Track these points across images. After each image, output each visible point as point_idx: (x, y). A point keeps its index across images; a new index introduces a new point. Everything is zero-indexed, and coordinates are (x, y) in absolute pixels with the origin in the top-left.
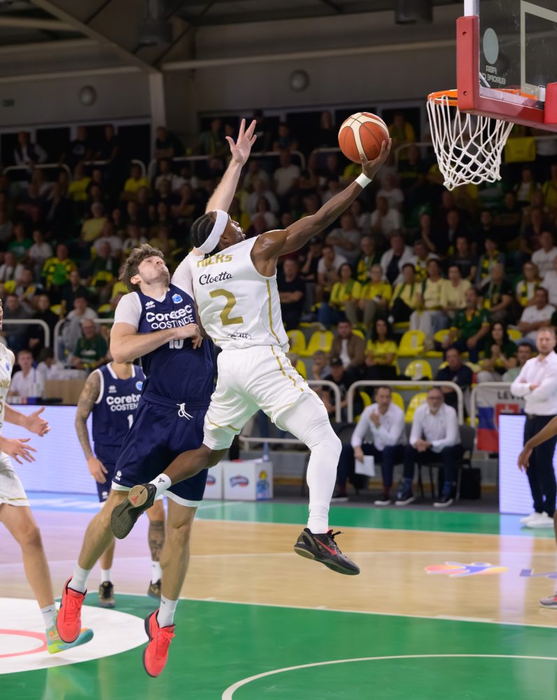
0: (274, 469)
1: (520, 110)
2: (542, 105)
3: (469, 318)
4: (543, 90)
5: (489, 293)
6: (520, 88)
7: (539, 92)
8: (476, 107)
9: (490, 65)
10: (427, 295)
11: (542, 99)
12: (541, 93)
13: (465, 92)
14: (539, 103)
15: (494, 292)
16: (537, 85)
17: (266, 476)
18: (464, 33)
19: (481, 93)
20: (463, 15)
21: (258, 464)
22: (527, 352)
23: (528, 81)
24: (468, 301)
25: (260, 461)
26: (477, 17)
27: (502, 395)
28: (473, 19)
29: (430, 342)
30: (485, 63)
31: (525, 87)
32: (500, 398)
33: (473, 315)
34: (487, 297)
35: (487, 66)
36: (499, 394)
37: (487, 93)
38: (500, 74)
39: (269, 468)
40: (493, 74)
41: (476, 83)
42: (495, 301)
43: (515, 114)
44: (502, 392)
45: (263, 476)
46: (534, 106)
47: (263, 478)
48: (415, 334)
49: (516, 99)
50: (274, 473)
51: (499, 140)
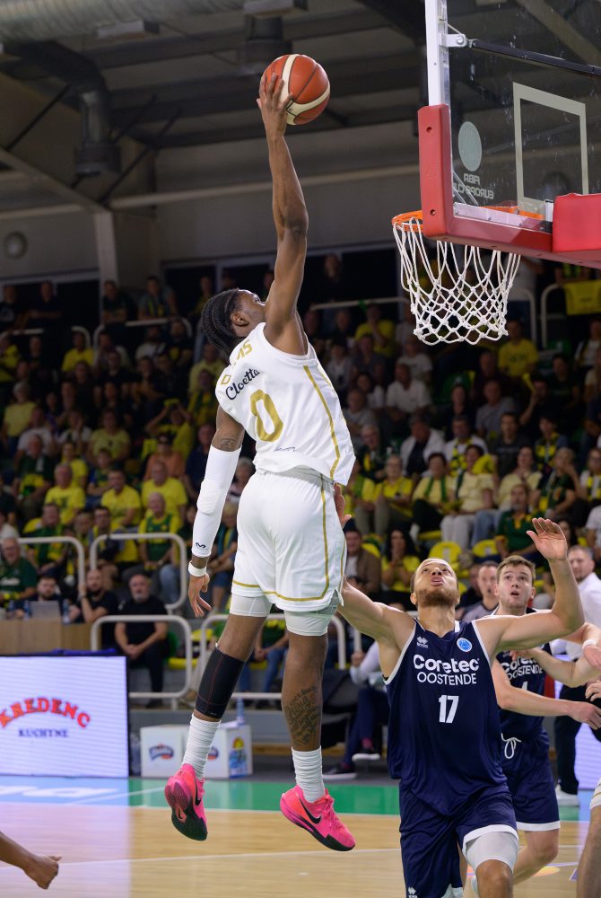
0: (253, 733)
1: (516, 233)
2: (549, 227)
3: (518, 526)
4: (550, 206)
6: (516, 204)
7: (545, 208)
8: (449, 231)
9: (469, 172)
11: (549, 218)
12: (548, 210)
13: (432, 211)
14: (544, 223)
16: (542, 200)
17: (242, 745)
18: (429, 129)
19: (455, 212)
20: (427, 104)
21: (229, 730)
23: (526, 195)
24: (516, 502)
25: (233, 724)
26: (446, 107)
28: (441, 110)
29: (466, 557)
30: (461, 170)
31: (523, 202)
33: (523, 521)
35: (465, 175)
37: (462, 210)
38: (484, 185)
39: (246, 733)
40: (476, 185)
41: (448, 202)
42: (556, 498)
43: (509, 239)
45: (238, 744)
46: (537, 227)
47: (238, 748)
48: (447, 547)
49: (511, 220)
50: (253, 740)
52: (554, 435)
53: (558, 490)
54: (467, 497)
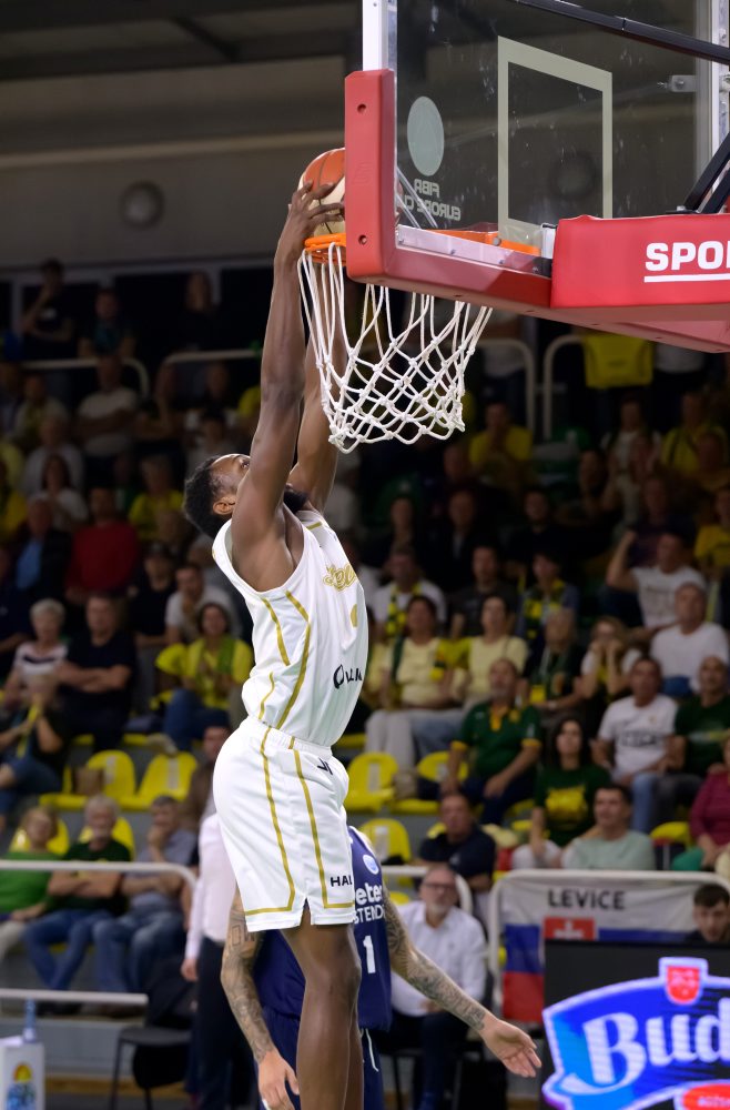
0: (48, 1057)
1: (494, 276)
2: (547, 267)
3: (496, 725)
4: (551, 234)
5: (543, 671)
6: (495, 228)
7: (541, 237)
8: (387, 270)
9: (423, 178)
10: (404, 673)
11: (548, 254)
12: (546, 240)
13: (362, 237)
14: (539, 261)
15: (552, 669)
16: (537, 223)
17: (29, 1075)
18: (362, 107)
19: (398, 239)
20: (362, 68)
21: (10, 1050)
22: (612, 802)
23: (513, 215)
24: (498, 685)
25: (16, 1041)
26: (391, 73)
27: (557, 899)
28: (382, 78)
29: (407, 780)
30: (411, 172)
31: (507, 225)
32: (552, 904)
33: (505, 718)
34: (539, 682)
35: (417, 181)
36: (551, 895)
37: (409, 237)
38: (446, 197)
39: (35, 1058)
40: (432, 198)
41: (388, 221)
42: (556, 690)
43: (482, 287)
44: (558, 891)
45: (22, 1075)
46: (528, 267)
47: (22, 1080)
48: (375, 762)
49: (487, 254)
50: (48, 1068)
51: (459, 342)
52: (558, 584)
53: (559, 677)
54: (410, 682)
